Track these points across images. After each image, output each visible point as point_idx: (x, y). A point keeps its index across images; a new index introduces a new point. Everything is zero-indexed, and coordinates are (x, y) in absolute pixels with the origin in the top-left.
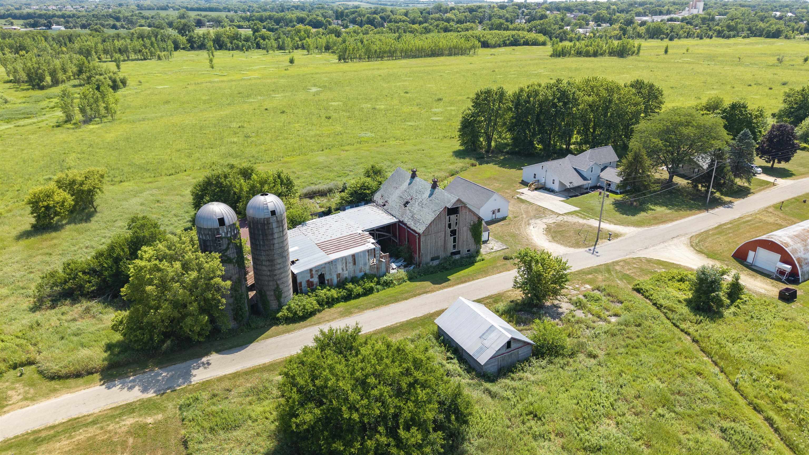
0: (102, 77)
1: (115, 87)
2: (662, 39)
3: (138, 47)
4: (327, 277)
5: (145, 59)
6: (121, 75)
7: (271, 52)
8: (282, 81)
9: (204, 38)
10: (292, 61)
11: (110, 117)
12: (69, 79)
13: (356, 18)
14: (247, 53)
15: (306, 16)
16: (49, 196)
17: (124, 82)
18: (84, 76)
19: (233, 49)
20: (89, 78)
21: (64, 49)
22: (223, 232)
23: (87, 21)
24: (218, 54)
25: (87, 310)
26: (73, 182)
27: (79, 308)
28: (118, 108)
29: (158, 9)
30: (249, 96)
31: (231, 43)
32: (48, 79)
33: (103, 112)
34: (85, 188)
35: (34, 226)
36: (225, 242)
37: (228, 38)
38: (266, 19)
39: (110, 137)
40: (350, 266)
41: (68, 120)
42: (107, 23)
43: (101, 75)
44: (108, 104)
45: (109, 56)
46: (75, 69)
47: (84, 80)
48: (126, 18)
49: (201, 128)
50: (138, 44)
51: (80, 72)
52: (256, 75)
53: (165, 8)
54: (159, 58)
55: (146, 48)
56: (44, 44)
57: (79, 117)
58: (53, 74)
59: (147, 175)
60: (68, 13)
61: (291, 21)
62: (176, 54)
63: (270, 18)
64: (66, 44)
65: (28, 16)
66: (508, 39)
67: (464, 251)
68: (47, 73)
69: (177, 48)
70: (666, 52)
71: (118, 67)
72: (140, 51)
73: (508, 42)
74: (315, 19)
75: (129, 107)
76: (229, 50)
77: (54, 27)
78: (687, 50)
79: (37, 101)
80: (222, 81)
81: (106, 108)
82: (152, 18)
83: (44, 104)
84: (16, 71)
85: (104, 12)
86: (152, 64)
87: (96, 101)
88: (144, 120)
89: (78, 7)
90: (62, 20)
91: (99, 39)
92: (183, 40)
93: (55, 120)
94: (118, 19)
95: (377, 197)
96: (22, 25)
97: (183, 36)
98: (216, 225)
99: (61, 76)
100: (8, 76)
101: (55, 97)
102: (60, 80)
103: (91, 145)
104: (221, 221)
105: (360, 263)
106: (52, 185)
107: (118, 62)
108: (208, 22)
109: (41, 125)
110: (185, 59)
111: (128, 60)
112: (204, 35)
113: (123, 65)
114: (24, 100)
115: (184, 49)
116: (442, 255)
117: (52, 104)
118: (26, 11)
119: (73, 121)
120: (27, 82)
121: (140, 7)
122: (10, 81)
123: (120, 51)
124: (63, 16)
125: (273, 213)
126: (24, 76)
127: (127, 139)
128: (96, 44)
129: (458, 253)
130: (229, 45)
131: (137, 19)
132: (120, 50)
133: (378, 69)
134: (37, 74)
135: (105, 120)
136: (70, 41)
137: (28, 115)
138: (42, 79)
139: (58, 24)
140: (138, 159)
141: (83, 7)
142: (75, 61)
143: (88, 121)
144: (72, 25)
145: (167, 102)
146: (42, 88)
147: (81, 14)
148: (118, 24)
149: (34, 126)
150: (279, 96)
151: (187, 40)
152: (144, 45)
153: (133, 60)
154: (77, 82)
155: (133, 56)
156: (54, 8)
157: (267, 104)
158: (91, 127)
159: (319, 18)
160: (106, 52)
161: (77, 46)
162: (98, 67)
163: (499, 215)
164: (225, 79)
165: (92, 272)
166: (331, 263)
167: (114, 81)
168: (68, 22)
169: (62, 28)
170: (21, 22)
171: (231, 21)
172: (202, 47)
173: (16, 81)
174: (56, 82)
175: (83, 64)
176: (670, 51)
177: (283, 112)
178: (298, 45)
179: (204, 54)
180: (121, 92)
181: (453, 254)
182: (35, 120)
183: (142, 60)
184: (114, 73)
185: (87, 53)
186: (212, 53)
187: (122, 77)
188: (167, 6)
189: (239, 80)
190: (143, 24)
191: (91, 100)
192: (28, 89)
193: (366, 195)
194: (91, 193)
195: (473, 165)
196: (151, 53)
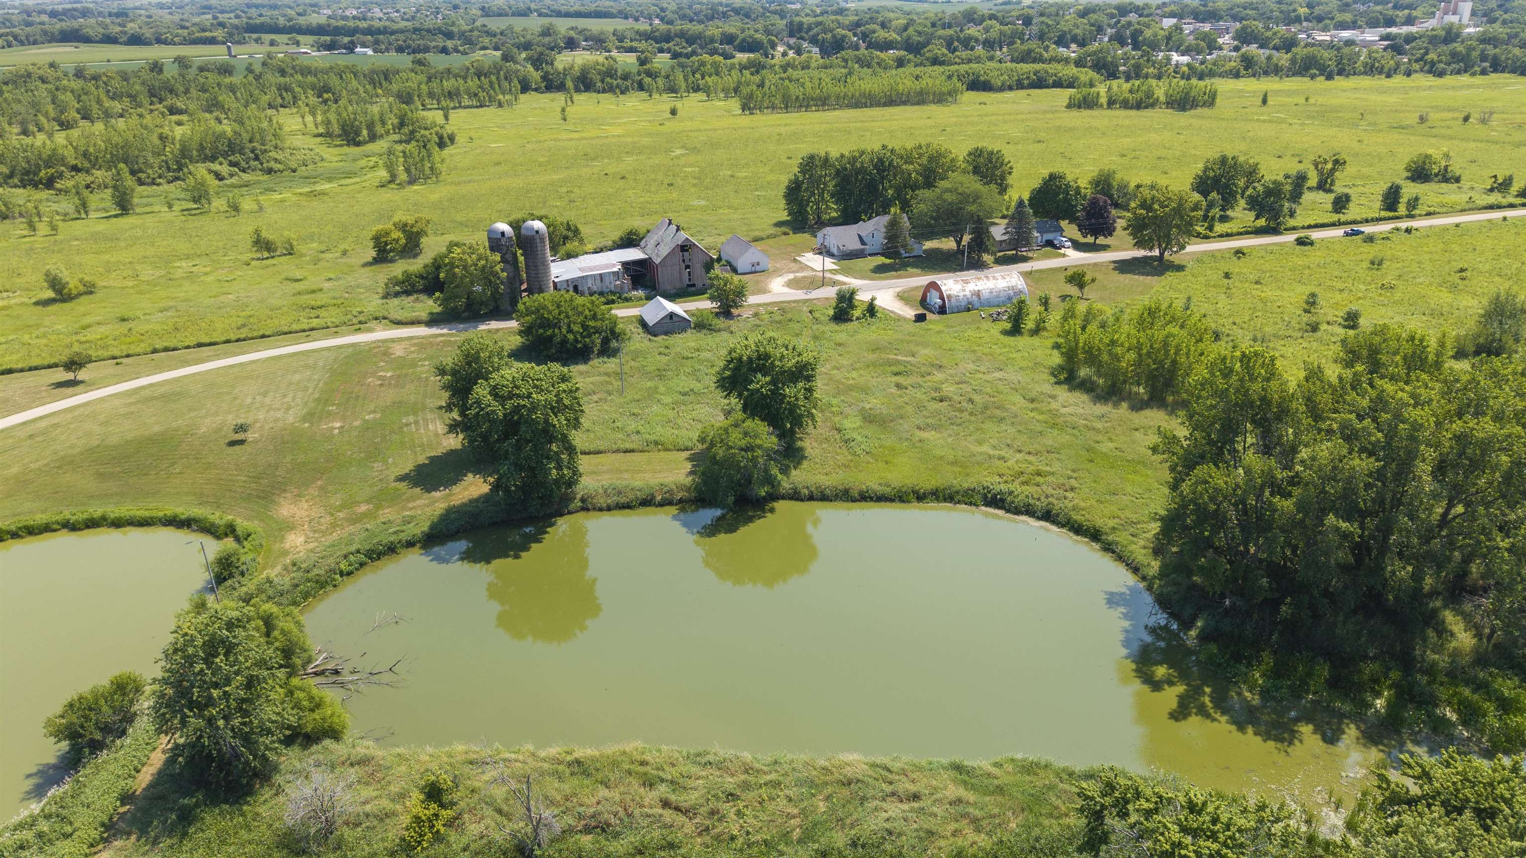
0: (427, 133)
1: (441, 145)
2: (1313, 77)
3: (474, 89)
4: (580, 288)
5: (481, 106)
6: (449, 129)
7: (656, 96)
8: (646, 141)
9: (565, 75)
10: (673, 112)
11: (434, 179)
12: (388, 133)
13: (818, 34)
14: (622, 97)
15: (739, 32)
16: (387, 234)
17: (452, 139)
18: (406, 130)
19: (604, 91)
20: (412, 132)
21: (380, 91)
22: (503, 242)
23: (405, 41)
24: (581, 98)
25: (417, 299)
26: (406, 225)
27: (411, 298)
28: (443, 168)
29: (513, 15)
30: (593, 159)
31: (602, 81)
32: (365, 132)
33: (428, 172)
34: (415, 230)
35: (374, 259)
36: (505, 248)
37: (599, 74)
38: (676, 35)
39: (434, 197)
40: (598, 282)
41: (393, 179)
42: (434, 44)
43: (426, 129)
44: (433, 164)
45: (435, 102)
46: (396, 121)
47: (405, 134)
48: (462, 34)
49: (527, 191)
50: (473, 83)
51: (402, 124)
52: (618, 131)
53: (524, 13)
54: (500, 105)
55: (484, 91)
56: (354, 83)
57: (403, 176)
58: (370, 126)
59: (466, 230)
60: (377, 24)
61: (712, 40)
62: (523, 97)
63: (682, 35)
64: (380, 84)
65: (319, 30)
66: (1028, 78)
67: (699, 284)
68: (364, 126)
69: (525, 87)
70: (1264, 101)
71: (446, 117)
72: (476, 95)
73: (1026, 82)
74: (750, 37)
75: (455, 168)
76: (599, 92)
77: (358, 49)
78: (1307, 99)
79: (355, 160)
80: (572, 139)
81: (431, 169)
82: (502, 33)
83: (363, 162)
84: (328, 123)
85: (429, 23)
86: (489, 113)
87: (422, 160)
88: (469, 182)
89: (390, 10)
90: (369, 37)
91: (423, 78)
92: (535, 75)
93: (378, 180)
94: (449, 35)
95: (642, 243)
96: (313, 46)
97: (537, 70)
98: (500, 236)
99: (379, 129)
100: (317, 128)
101: (374, 155)
102: (378, 134)
103: (416, 204)
104: (503, 234)
105: (607, 280)
106: (389, 226)
107: (446, 112)
108: (586, 40)
109: (364, 184)
110: (535, 106)
111: (460, 107)
112: (565, 69)
113: (453, 114)
114: (340, 158)
115: (536, 90)
116: (678, 285)
117: (371, 164)
118: (315, 19)
119: (398, 182)
120: (339, 136)
121: (486, 12)
122: (320, 135)
123: (450, 95)
124: (369, 31)
125: (537, 232)
126: (336, 129)
127: (451, 200)
128: (420, 84)
129: (694, 285)
130: (599, 84)
131: (479, 37)
132: (449, 93)
133: (786, 125)
134: (352, 126)
135: (429, 181)
136: (386, 79)
137: (349, 175)
138: (358, 133)
139: (364, 46)
140: (459, 217)
141: (397, 11)
142: (395, 111)
143: (412, 182)
144: (383, 47)
145: (498, 164)
146: (358, 144)
147: (395, 27)
148: (450, 44)
149: (357, 187)
150: (630, 159)
151: (542, 77)
152: (480, 87)
153: (466, 107)
154: (397, 137)
155: (466, 101)
156: (355, 13)
157: (610, 170)
158: (415, 187)
159: (758, 36)
160: (431, 95)
161: (395, 87)
162: (423, 118)
163: (758, 268)
164: (576, 135)
165: (421, 277)
166: (583, 277)
167: (441, 138)
168: (377, 42)
169: (370, 52)
170: (310, 39)
171: (621, 41)
172: (561, 87)
173: (328, 135)
174: (373, 138)
175: (406, 114)
176: (1270, 102)
177: (623, 178)
178: (698, 86)
179: (559, 98)
180: (446, 152)
181: (689, 286)
182: (357, 180)
183: (477, 107)
184: (442, 127)
185: (406, 98)
186: (571, 98)
187: (450, 132)
188: (529, 9)
189: (592, 138)
190: (488, 45)
191: (417, 159)
192: (341, 146)
193: (633, 240)
194: (419, 234)
195: (785, 234)
196: (490, 97)
